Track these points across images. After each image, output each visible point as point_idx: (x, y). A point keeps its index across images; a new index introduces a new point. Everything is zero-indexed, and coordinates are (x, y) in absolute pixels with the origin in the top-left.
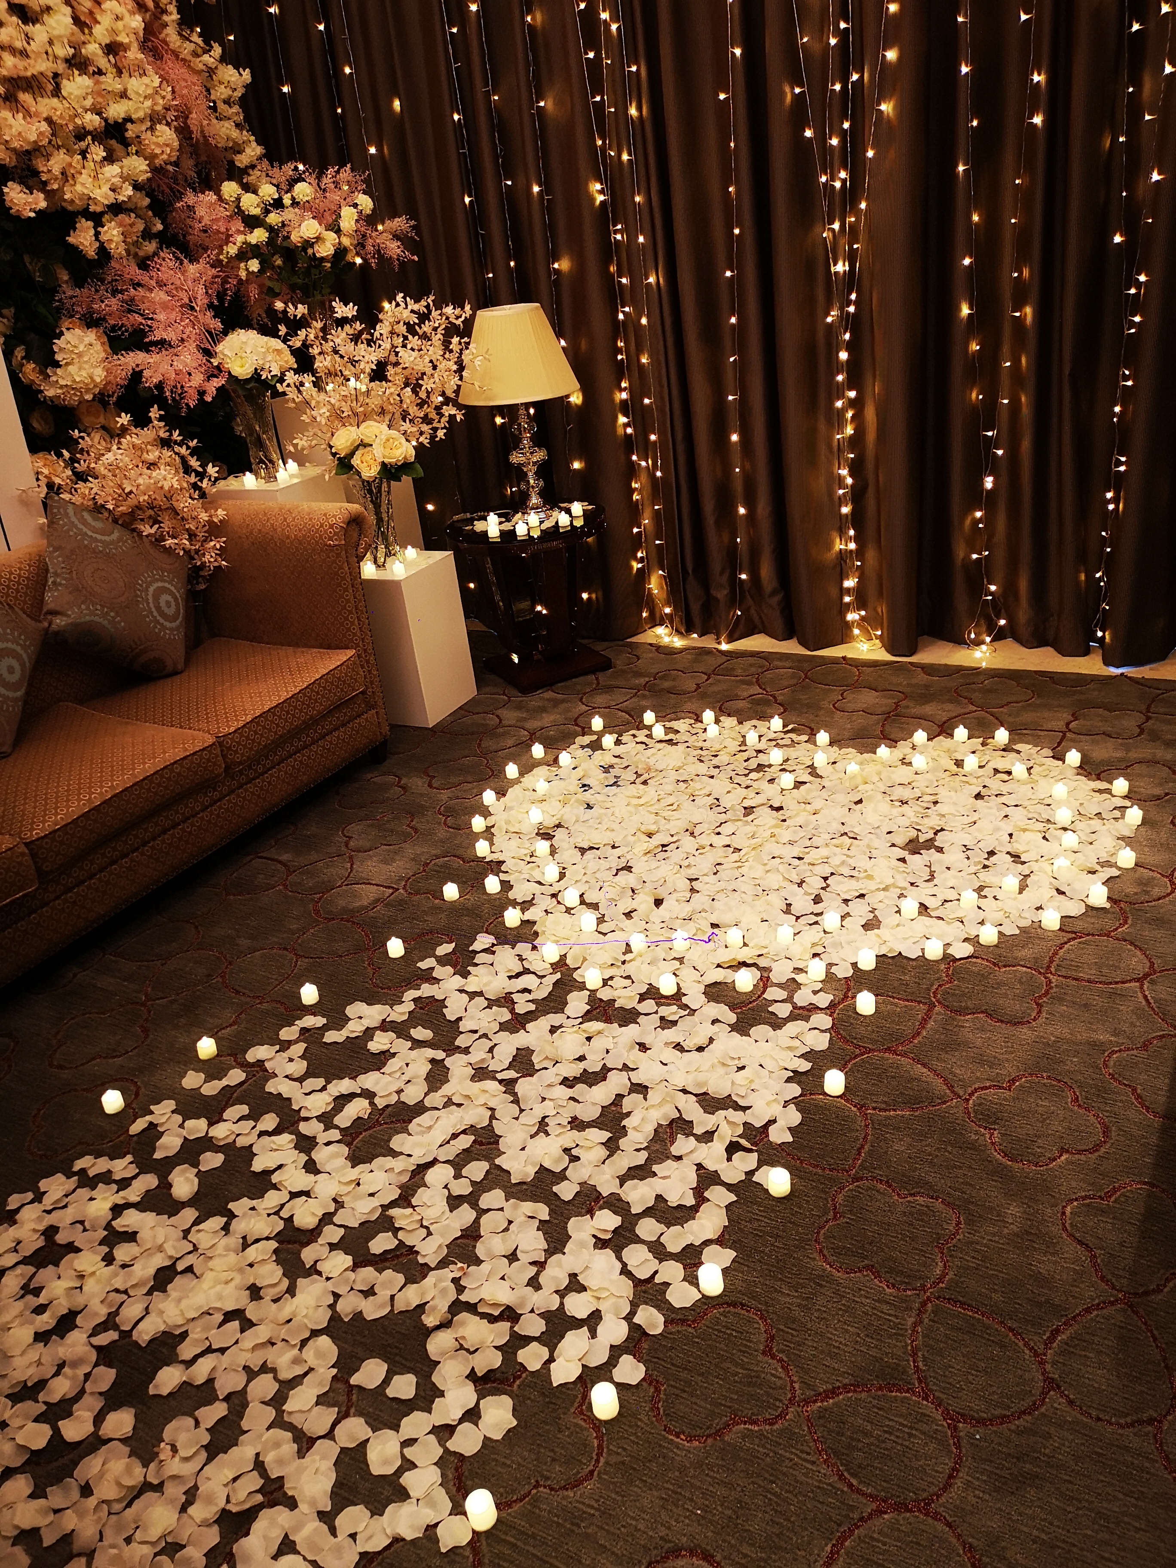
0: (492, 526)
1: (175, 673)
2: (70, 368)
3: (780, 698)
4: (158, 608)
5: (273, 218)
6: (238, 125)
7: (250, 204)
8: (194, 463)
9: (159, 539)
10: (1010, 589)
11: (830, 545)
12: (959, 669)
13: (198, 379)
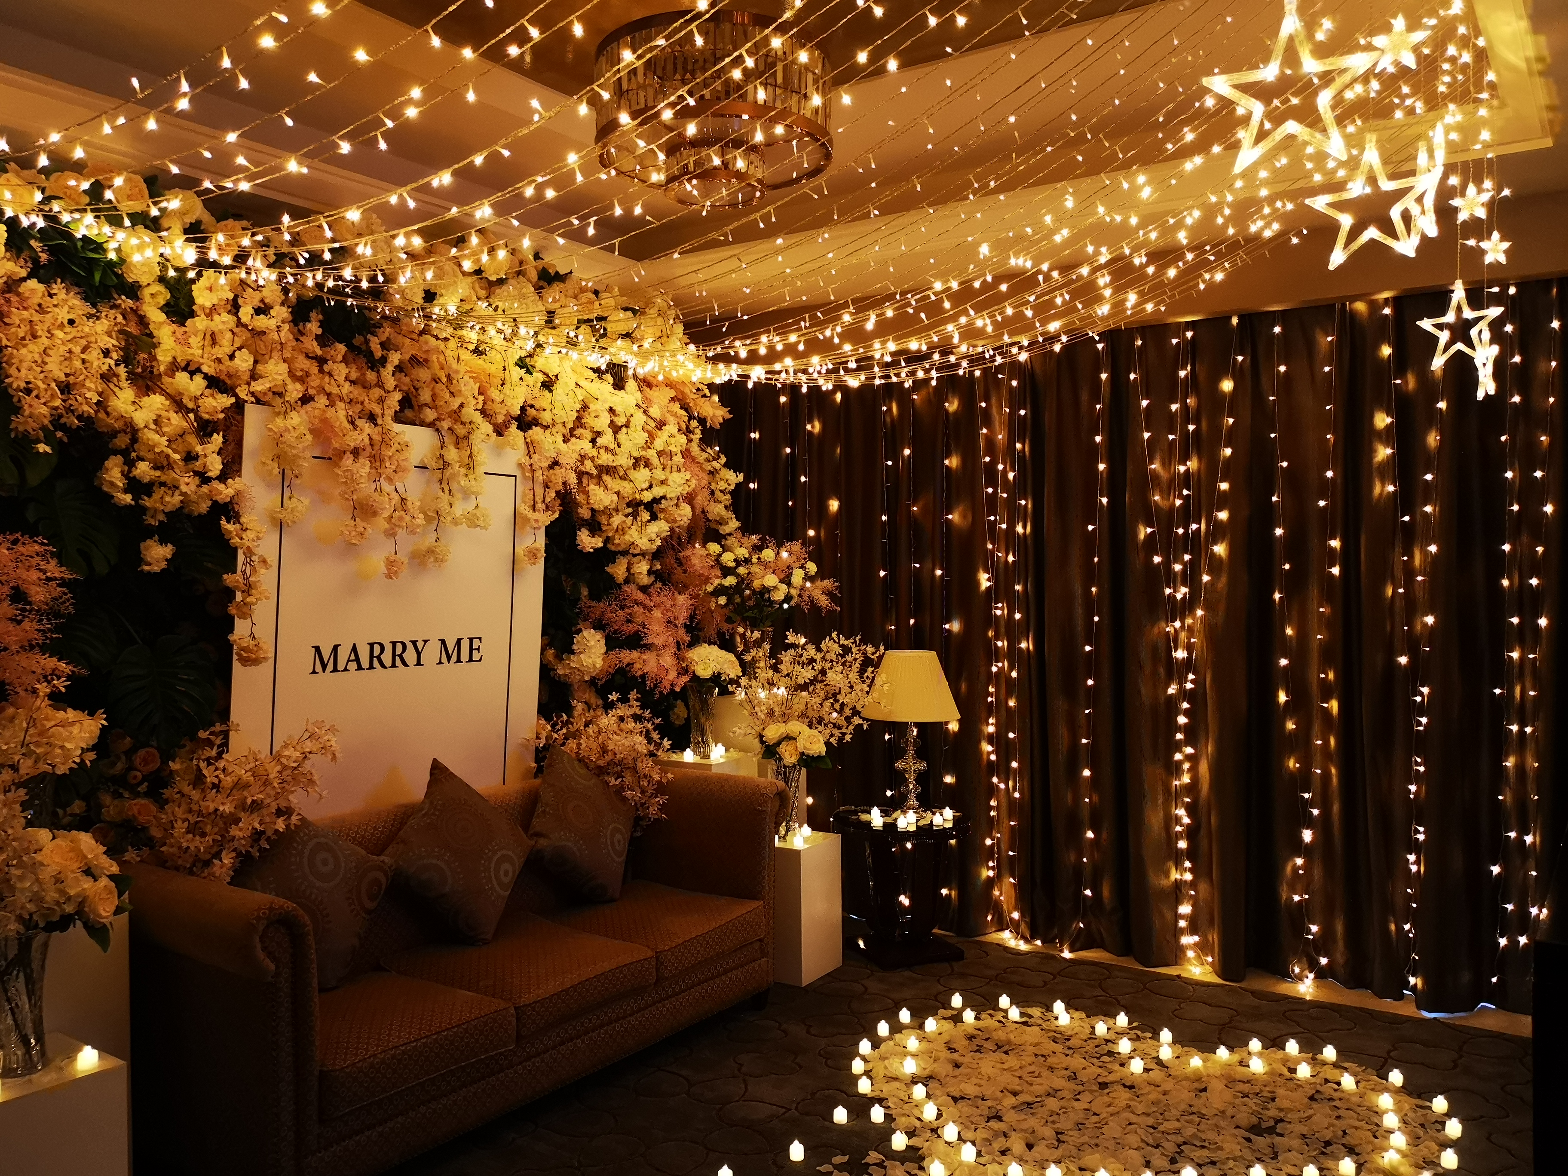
0: (876, 818)
1: (612, 900)
2: (582, 656)
3: (1122, 1002)
4: (612, 844)
5: (742, 570)
6: (726, 507)
7: (728, 559)
8: (655, 736)
9: (621, 788)
10: (1327, 932)
11: (1166, 874)
12: (1286, 998)
13: (673, 675)
